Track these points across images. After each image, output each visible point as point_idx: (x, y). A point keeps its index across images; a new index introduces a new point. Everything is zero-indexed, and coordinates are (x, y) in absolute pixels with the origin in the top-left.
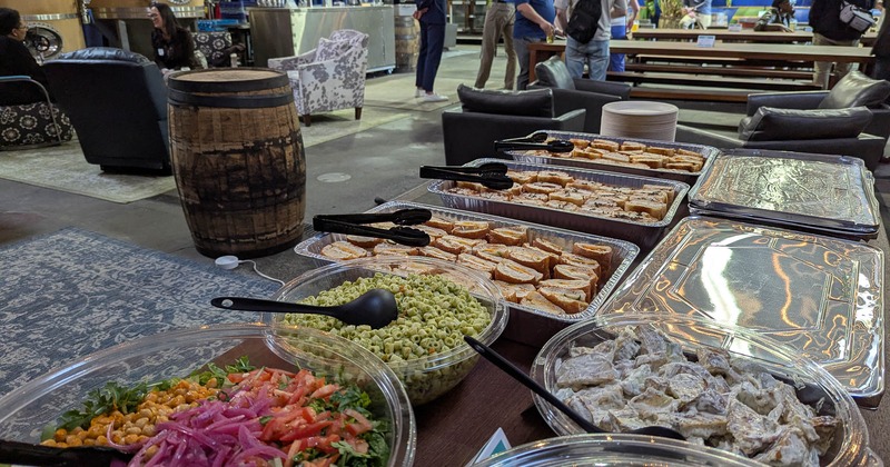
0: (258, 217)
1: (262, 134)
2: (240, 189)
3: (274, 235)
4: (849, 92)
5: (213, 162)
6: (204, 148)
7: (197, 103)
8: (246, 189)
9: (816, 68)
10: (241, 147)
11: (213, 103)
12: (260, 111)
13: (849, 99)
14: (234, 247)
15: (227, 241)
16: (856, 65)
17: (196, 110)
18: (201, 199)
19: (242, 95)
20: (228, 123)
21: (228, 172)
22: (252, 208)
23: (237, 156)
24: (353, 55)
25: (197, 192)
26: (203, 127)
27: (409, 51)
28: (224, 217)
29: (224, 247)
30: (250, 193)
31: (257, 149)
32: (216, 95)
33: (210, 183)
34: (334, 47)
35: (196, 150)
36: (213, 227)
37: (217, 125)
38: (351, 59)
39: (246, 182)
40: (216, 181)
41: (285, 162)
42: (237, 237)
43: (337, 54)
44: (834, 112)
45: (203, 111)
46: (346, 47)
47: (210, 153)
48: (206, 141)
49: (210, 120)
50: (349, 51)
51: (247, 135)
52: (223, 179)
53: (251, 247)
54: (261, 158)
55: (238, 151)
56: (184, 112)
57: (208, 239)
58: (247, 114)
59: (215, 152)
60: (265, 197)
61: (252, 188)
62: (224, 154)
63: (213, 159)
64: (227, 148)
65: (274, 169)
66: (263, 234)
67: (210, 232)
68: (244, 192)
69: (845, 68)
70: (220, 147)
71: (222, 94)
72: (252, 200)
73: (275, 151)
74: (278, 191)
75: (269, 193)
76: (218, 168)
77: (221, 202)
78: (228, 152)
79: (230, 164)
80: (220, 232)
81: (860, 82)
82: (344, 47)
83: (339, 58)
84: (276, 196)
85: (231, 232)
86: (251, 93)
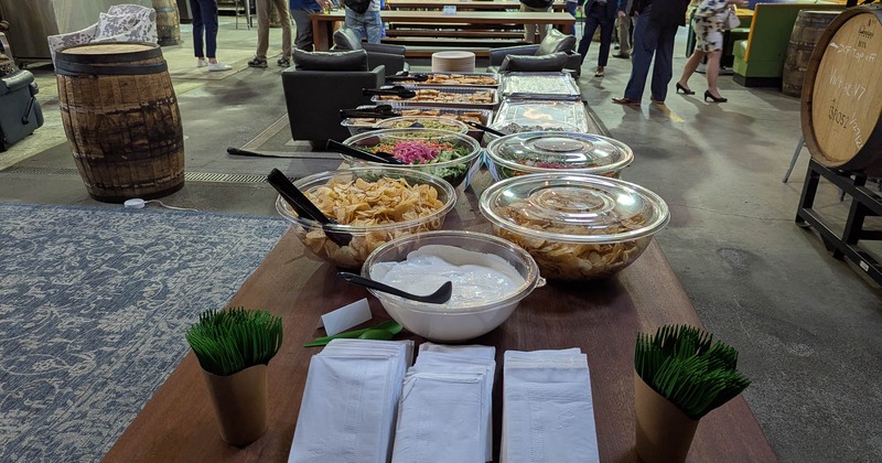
0: (157, 164)
1: (154, 95)
2: (141, 142)
3: (169, 178)
4: (552, 44)
5: (116, 121)
6: (106, 110)
7: (96, 73)
8: (146, 141)
9: (525, 29)
10: (139, 107)
11: (112, 72)
12: (150, 76)
13: (553, 49)
14: (137, 192)
15: (131, 187)
16: (551, 26)
17: (96, 77)
18: (105, 154)
19: (135, 63)
20: (126, 87)
21: (129, 128)
22: (151, 157)
23: (137, 114)
24: (143, 28)
25: (102, 148)
26: (104, 92)
27: (170, 23)
28: (128, 167)
29: (129, 192)
30: (149, 145)
31: (151, 108)
32: (113, 65)
33: (115, 138)
34: (120, 21)
35: (98, 112)
36: (117, 177)
37: (117, 91)
38: (141, 33)
39: (146, 135)
40: (120, 136)
41: (172, 117)
42: (140, 183)
43: (126, 29)
44: (547, 57)
45: (101, 78)
46: (134, 22)
47: (111, 113)
48: (107, 104)
49: (110, 85)
50: (138, 26)
51: (143, 96)
52: (126, 134)
53: (151, 190)
54: (155, 115)
55: (137, 110)
56: (83, 81)
57: (112, 188)
58: (140, 80)
59: (117, 112)
60: (161, 147)
61: (151, 140)
62: (125, 113)
63: (115, 118)
64: (127, 108)
65: (165, 124)
66: (161, 178)
67: (114, 180)
68: (143, 144)
69: (544, 28)
70: (121, 108)
71: (119, 64)
72: (151, 150)
73: (165, 108)
74: (170, 142)
75: (163, 143)
76: (121, 125)
77: (125, 154)
78: (128, 112)
79: (131, 121)
80: (124, 179)
81: (557, 37)
82: (131, 21)
83: (129, 33)
84: (168, 145)
85: (134, 178)
86: (142, 62)
